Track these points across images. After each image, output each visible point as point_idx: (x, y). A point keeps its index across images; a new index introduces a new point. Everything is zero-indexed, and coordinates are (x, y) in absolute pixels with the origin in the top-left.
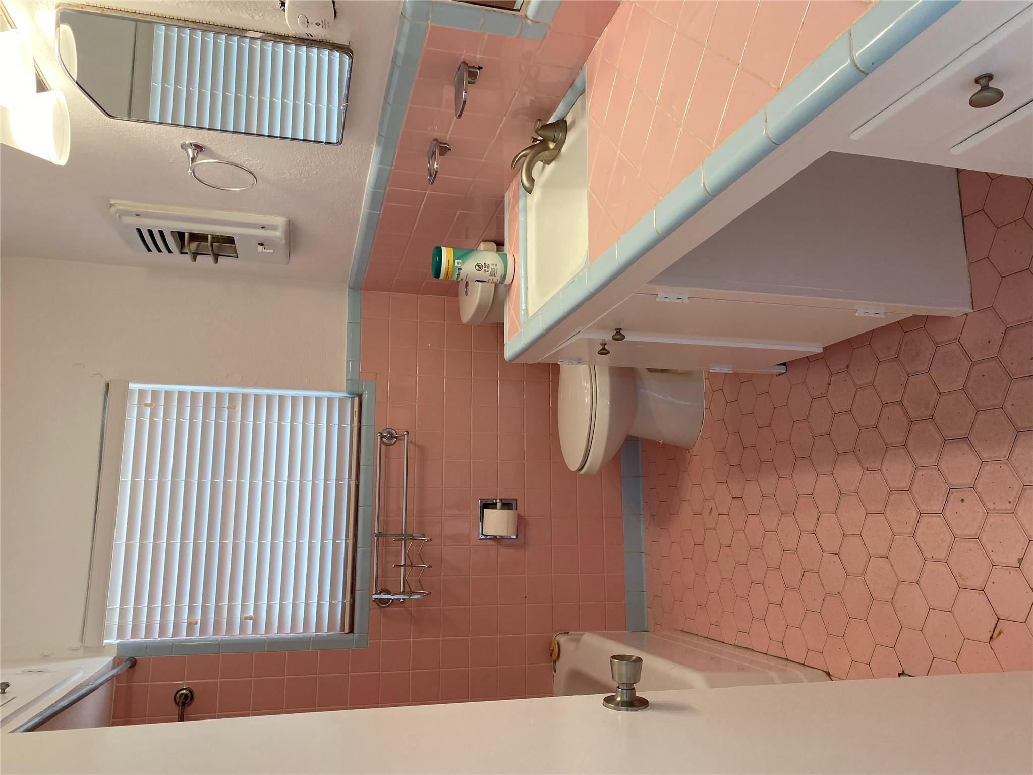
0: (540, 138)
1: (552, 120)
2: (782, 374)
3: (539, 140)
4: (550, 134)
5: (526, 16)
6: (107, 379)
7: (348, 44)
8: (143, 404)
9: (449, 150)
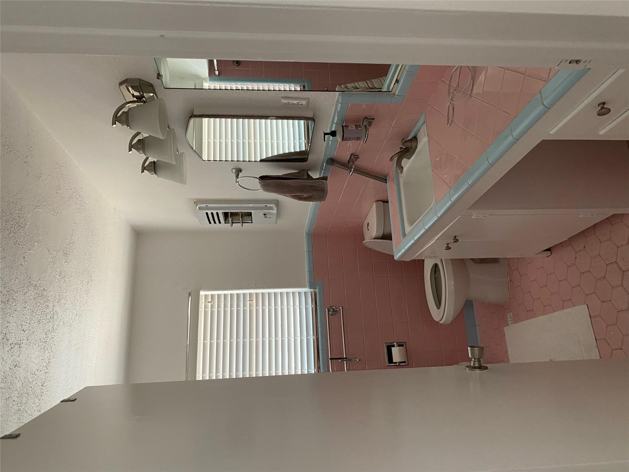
0: (404, 147)
1: (410, 138)
2: (549, 256)
3: (404, 148)
4: (409, 144)
5: (394, 94)
6: (190, 291)
7: (312, 117)
8: (207, 302)
9: (359, 158)
